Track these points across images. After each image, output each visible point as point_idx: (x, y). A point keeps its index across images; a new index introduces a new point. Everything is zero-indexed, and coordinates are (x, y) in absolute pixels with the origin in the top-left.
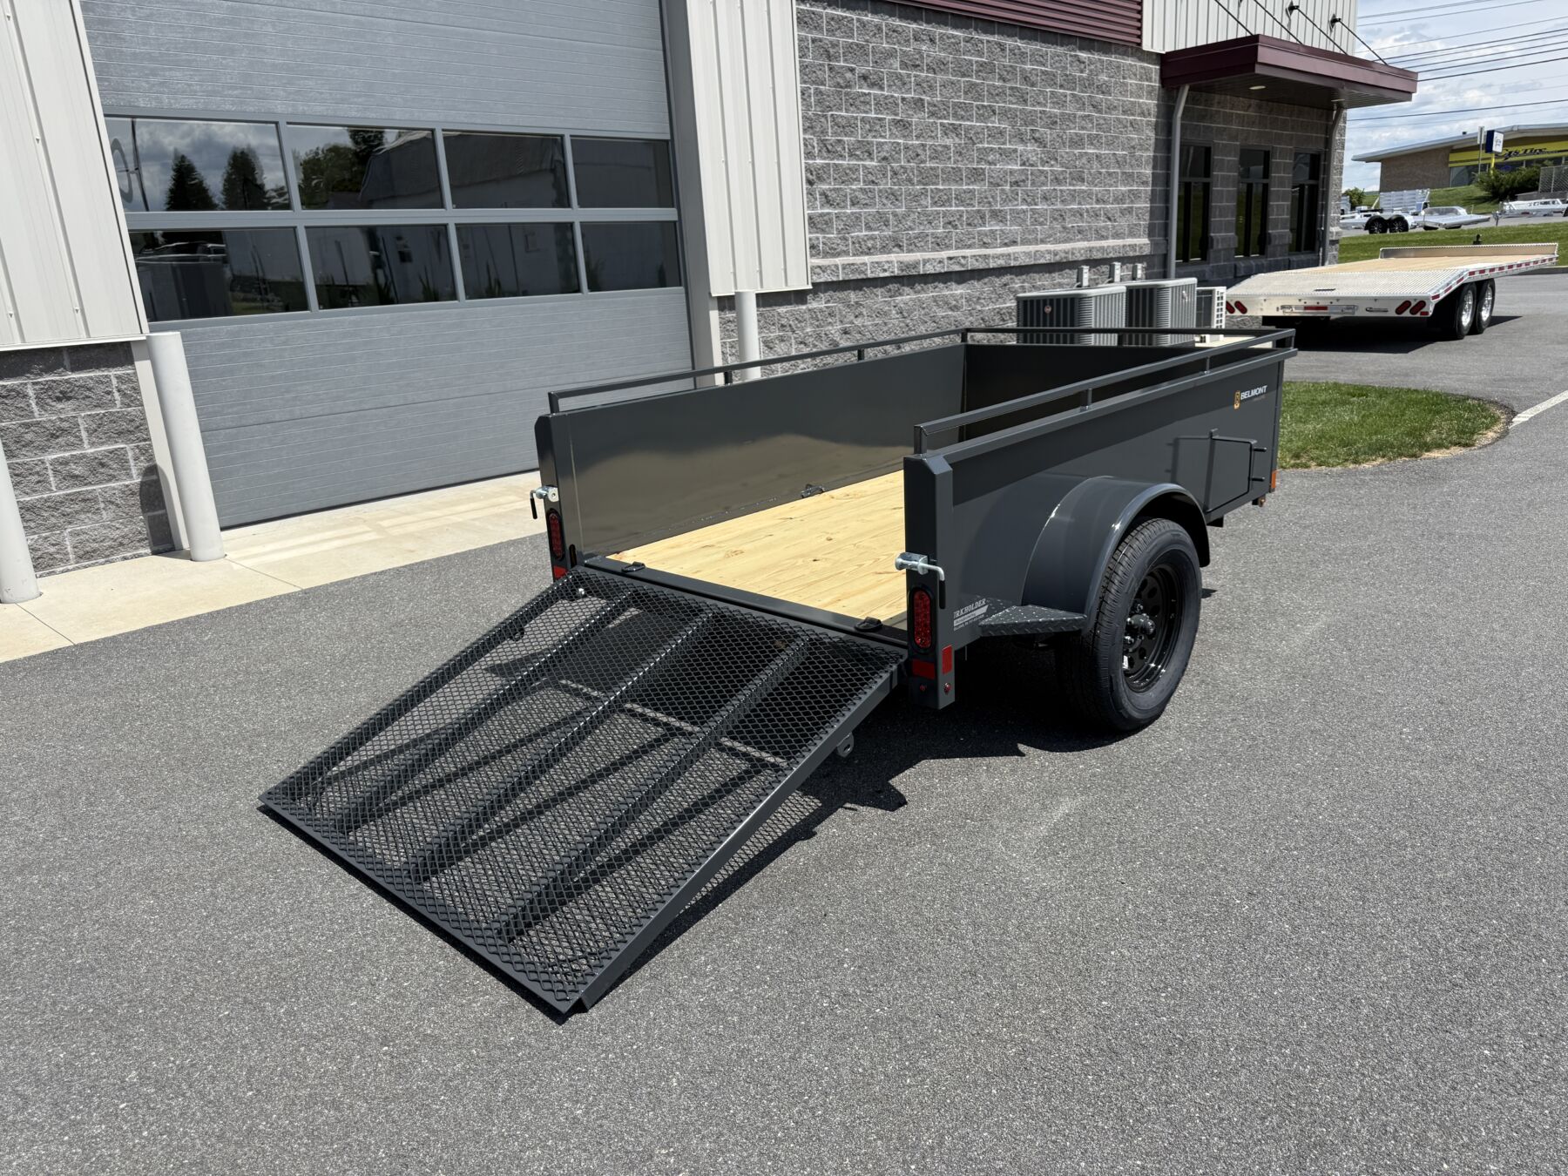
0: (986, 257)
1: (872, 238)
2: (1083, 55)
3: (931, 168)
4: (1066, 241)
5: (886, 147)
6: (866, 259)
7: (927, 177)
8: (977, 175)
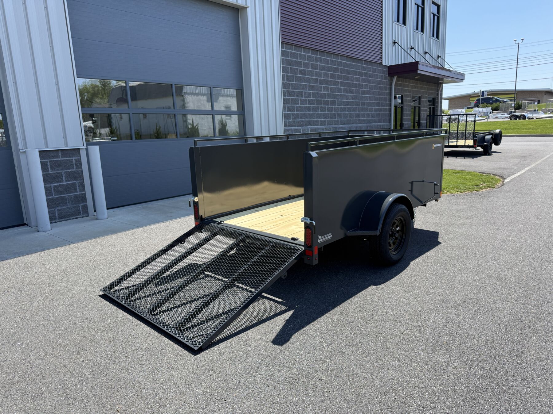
5: (307, 93)
6: (301, 127)
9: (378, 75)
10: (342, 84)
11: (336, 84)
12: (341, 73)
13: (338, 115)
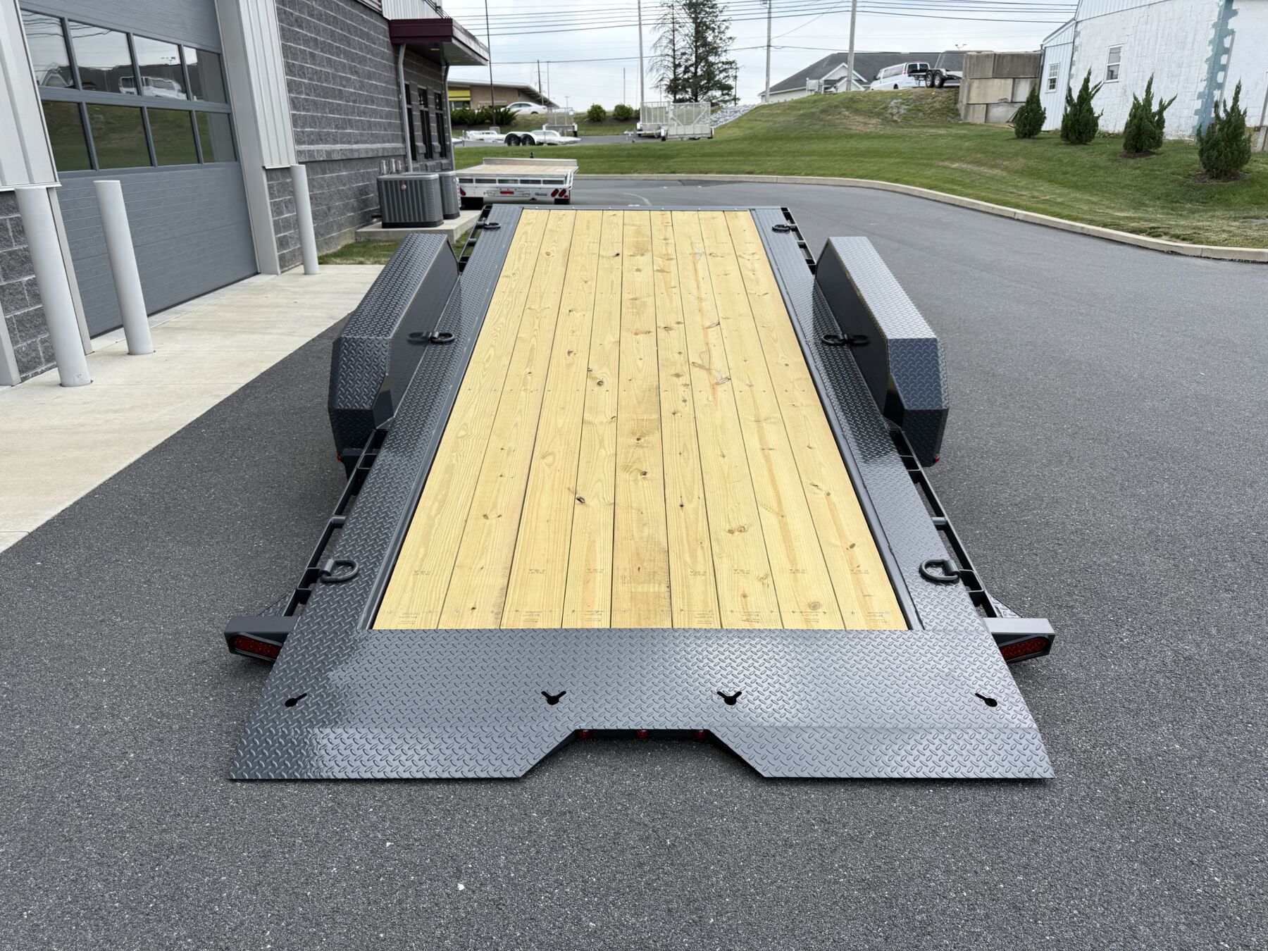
0: (351, 150)
1: (312, 133)
2: (364, 16)
3: (326, 87)
4: (374, 143)
5: (310, 70)
6: (312, 147)
7: (326, 93)
8: (340, 95)
9: (379, 39)
10: (347, 55)
11: (339, 52)
12: (341, 29)
13: (350, 120)
